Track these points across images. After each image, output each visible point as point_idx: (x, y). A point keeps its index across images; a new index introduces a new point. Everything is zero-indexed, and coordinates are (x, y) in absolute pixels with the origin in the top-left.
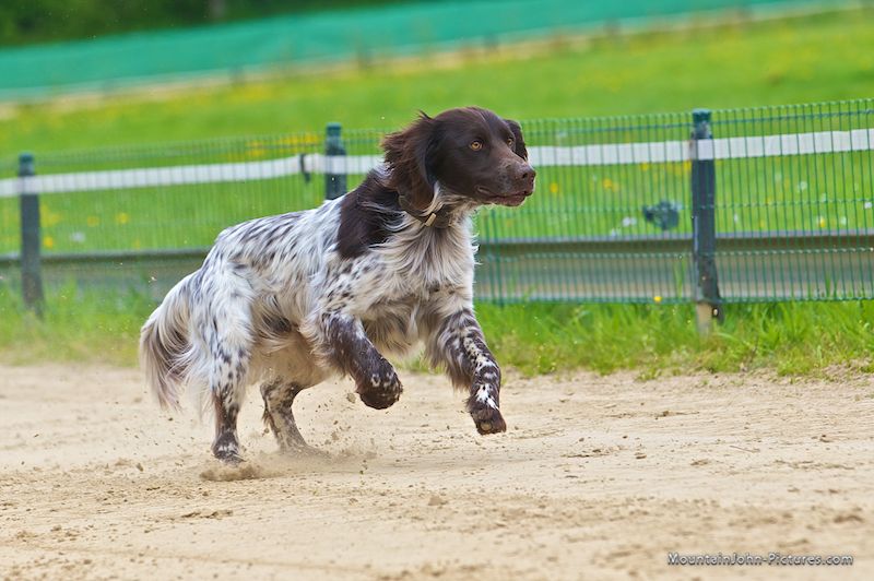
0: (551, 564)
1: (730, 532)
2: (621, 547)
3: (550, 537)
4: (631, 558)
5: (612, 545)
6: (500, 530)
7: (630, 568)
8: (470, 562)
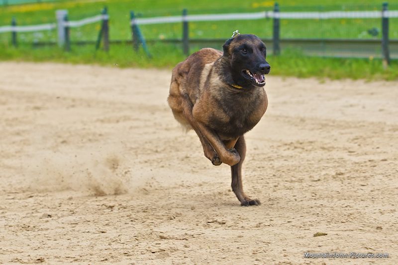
0: (335, 141)
1: (389, 133)
2: (356, 137)
3: (335, 133)
4: (359, 140)
5: (353, 136)
6: (321, 130)
7: (358, 144)
8: (311, 140)
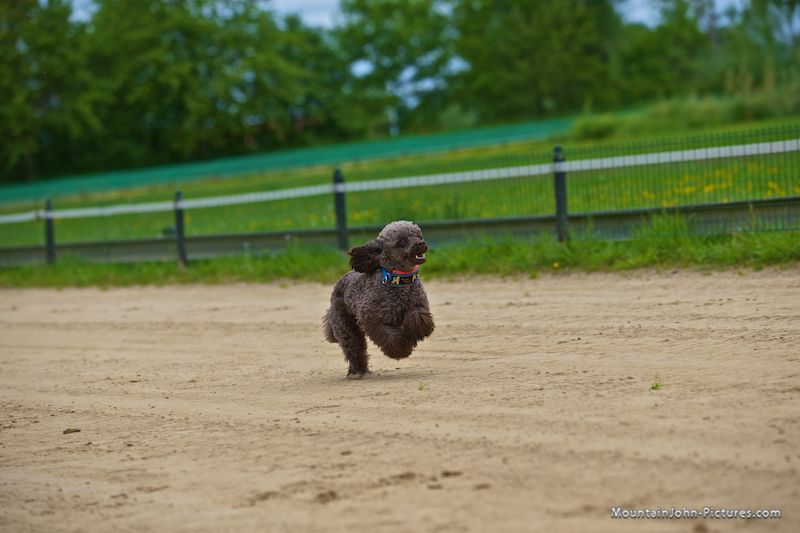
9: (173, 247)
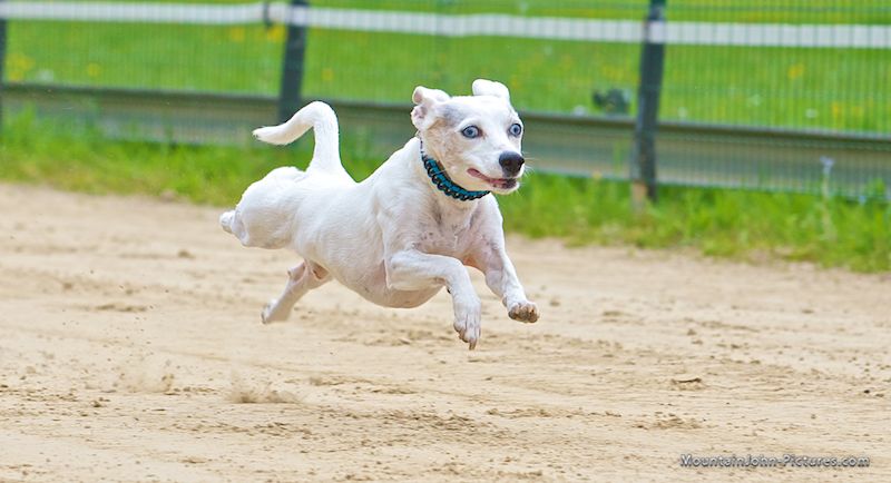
9: (625, 144)
